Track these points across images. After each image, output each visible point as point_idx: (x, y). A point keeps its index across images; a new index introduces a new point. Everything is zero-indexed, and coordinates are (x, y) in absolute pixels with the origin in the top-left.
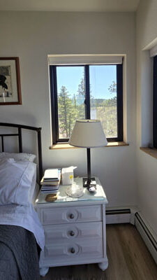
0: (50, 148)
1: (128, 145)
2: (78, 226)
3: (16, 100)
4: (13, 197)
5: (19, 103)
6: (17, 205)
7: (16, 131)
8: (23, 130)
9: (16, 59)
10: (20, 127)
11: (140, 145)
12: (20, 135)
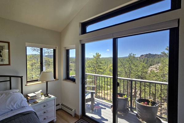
0: (26, 85)
1: (58, 80)
2: (47, 109)
3: (8, 63)
4: (22, 104)
5: (9, 64)
6: (25, 107)
7: (8, 79)
8: (12, 78)
9: (9, 43)
10: (10, 77)
11: (63, 79)
12: (10, 81)
